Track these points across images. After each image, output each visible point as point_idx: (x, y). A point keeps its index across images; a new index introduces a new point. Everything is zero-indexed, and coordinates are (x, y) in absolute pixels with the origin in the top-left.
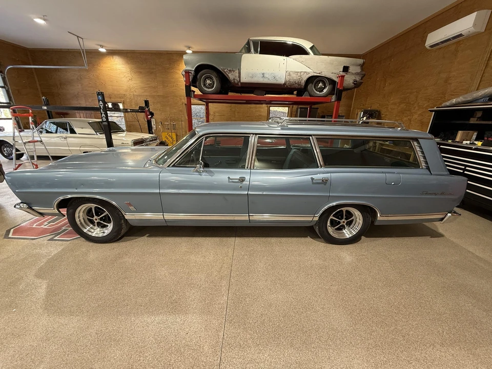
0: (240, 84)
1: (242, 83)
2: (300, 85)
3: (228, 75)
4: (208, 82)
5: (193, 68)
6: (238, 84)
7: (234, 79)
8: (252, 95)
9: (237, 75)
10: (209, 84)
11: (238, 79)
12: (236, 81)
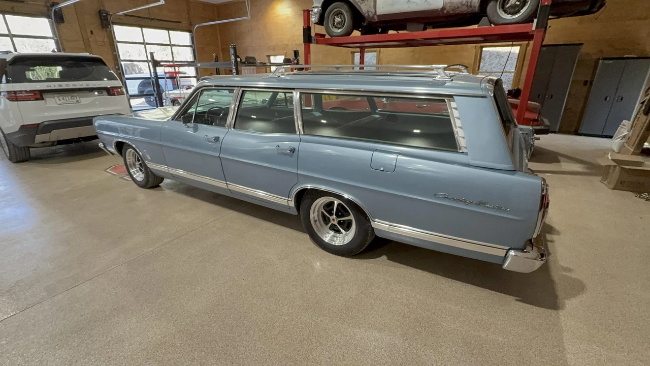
0: (376, 17)
1: (379, 16)
2: (471, 6)
3: (360, 7)
4: (338, 19)
5: (319, 4)
6: (373, 17)
7: (368, 11)
8: (405, 32)
9: (372, 4)
10: (339, 23)
11: (374, 12)
12: (371, 15)
